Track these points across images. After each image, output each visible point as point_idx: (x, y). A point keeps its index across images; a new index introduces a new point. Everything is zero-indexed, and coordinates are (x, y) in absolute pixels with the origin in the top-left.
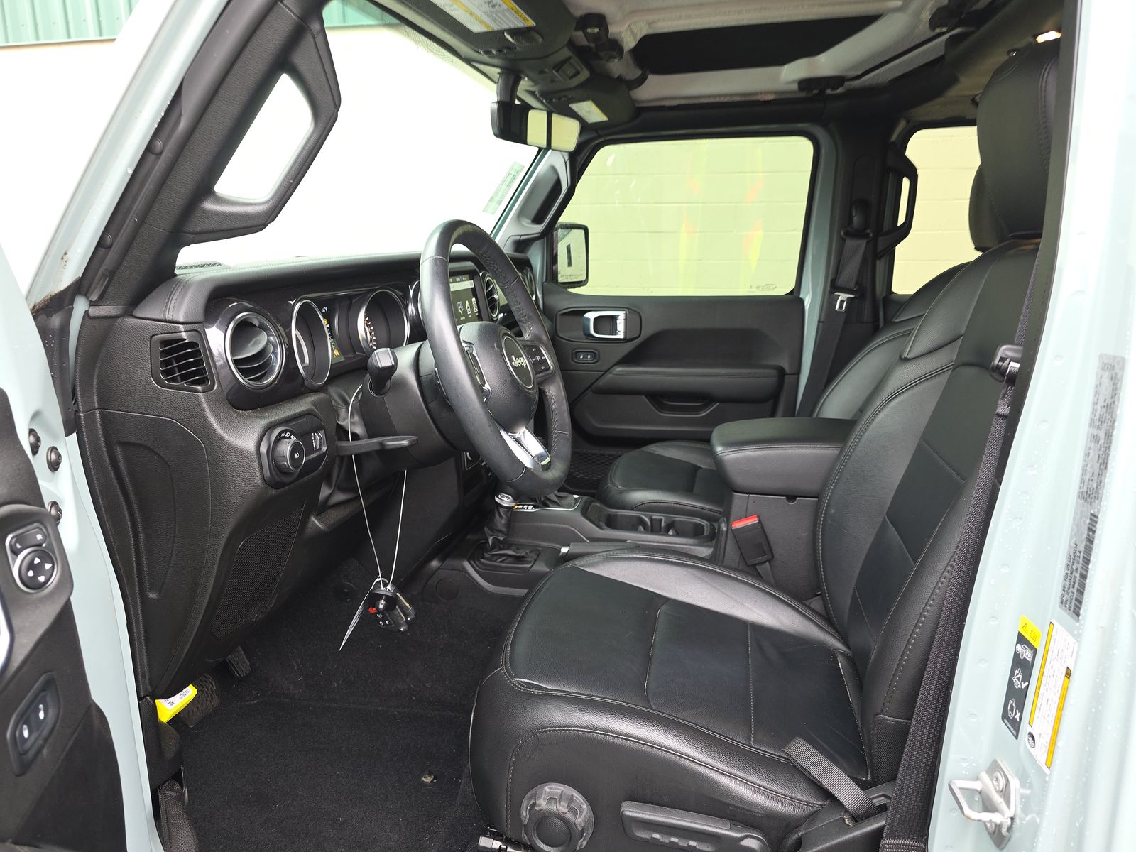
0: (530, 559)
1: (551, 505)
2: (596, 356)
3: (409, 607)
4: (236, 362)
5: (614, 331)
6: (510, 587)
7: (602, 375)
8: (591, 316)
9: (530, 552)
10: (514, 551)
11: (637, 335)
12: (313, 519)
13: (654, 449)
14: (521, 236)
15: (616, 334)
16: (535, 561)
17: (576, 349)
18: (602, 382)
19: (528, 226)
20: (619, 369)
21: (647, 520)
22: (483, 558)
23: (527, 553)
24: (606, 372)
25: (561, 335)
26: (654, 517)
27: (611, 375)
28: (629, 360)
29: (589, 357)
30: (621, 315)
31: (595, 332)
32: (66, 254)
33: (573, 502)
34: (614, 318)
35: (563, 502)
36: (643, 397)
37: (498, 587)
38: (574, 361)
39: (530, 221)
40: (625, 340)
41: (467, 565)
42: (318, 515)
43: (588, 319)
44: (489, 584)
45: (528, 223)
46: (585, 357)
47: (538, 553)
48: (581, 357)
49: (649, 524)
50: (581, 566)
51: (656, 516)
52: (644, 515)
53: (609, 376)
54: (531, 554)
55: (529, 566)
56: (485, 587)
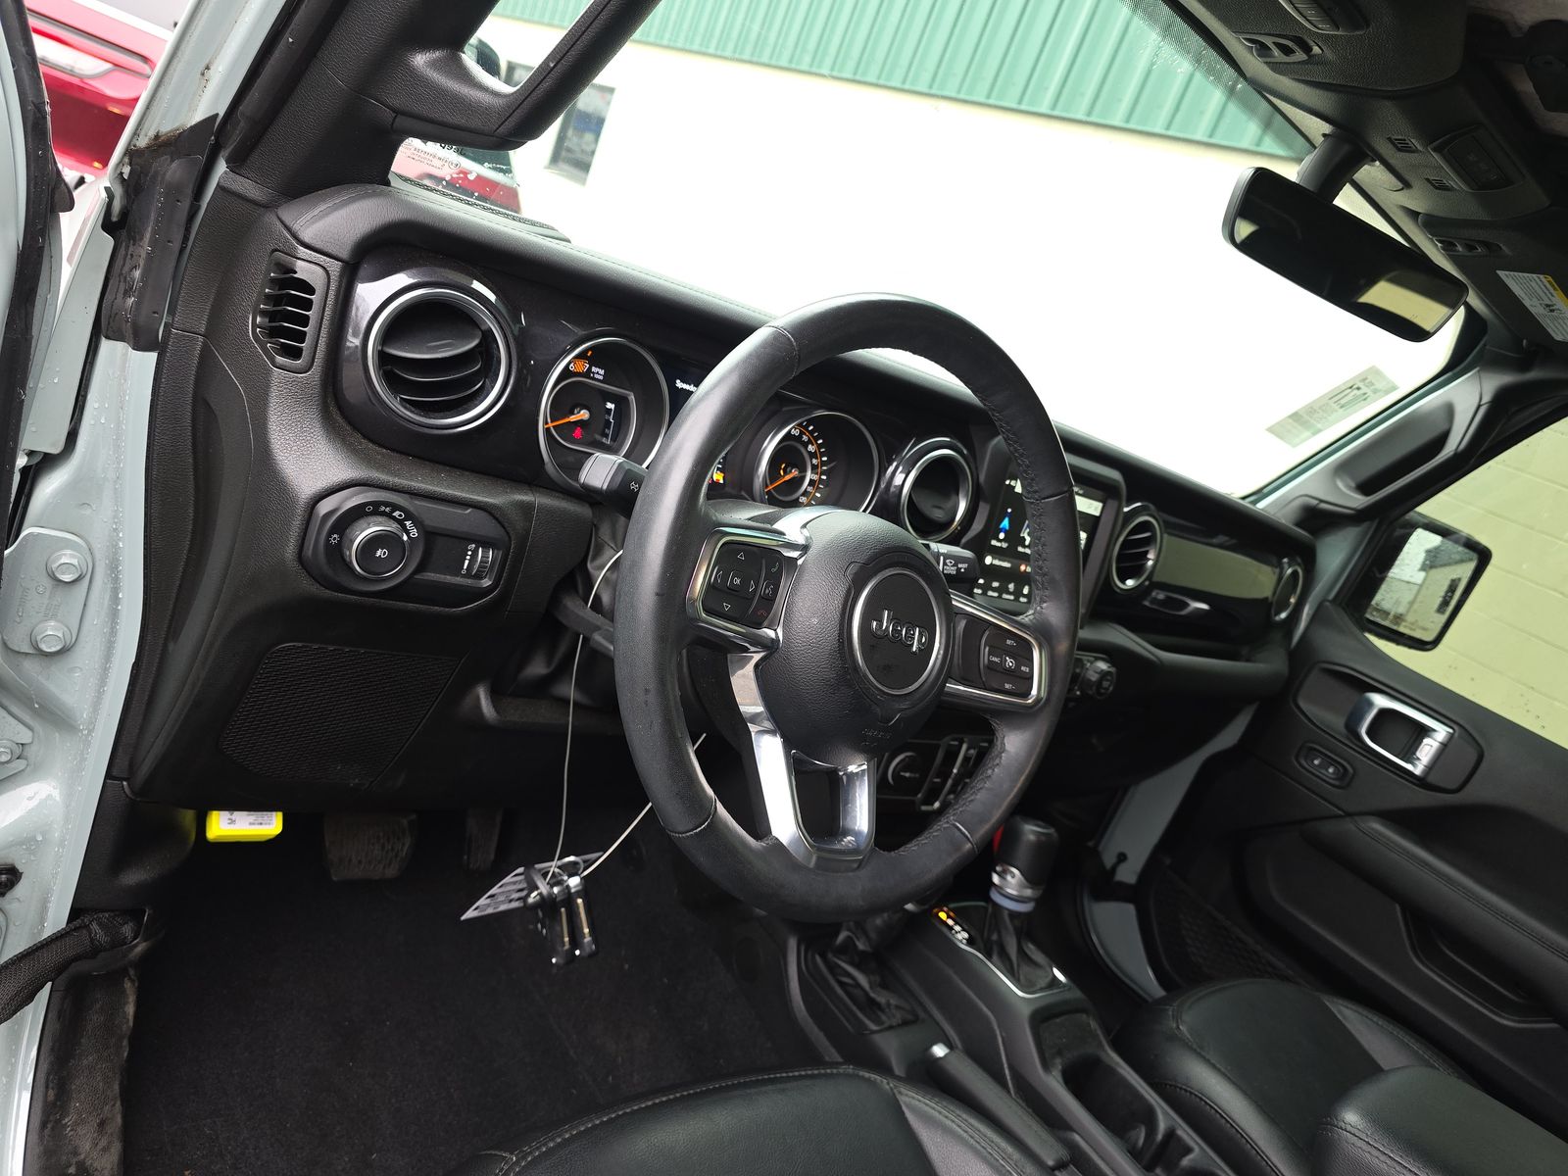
0: (884, 1018)
1: (995, 958)
2: (1345, 778)
3: (587, 935)
4: (383, 358)
5: (1409, 754)
6: (826, 1035)
7: (1340, 816)
8: (1380, 701)
9: (897, 1007)
10: (870, 983)
11: (1454, 786)
12: (483, 695)
13: (1347, 1012)
14: (1322, 501)
15: (1407, 761)
16: (891, 1028)
17: (1313, 742)
18: (1328, 828)
19: (1348, 492)
20: (1377, 826)
21: (1162, 1126)
22: (823, 956)
23: (889, 1004)
24: (1349, 815)
25: (1302, 704)
26: (1180, 1132)
27: (1352, 827)
28: (1406, 820)
29: (1331, 770)
30: (1441, 732)
31: (1368, 733)
32: (208, 68)
33: (1043, 983)
34: (1424, 731)
35: (1025, 969)
36: (1397, 906)
37: (810, 1020)
38: (1297, 760)
39: (1353, 485)
40: (1421, 782)
41: (792, 943)
42: (495, 695)
43: (1370, 704)
44: (801, 1003)
45: (1349, 488)
46: (1324, 766)
47: (910, 1017)
48: (1316, 762)
49: (1160, 1137)
50: (907, 1106)
51: (1185, 1133)
52: (1165, 1113)
53: (1349, 826)
54: (894, 1011)
55: (874, 1027)
56: (795, 1005)
